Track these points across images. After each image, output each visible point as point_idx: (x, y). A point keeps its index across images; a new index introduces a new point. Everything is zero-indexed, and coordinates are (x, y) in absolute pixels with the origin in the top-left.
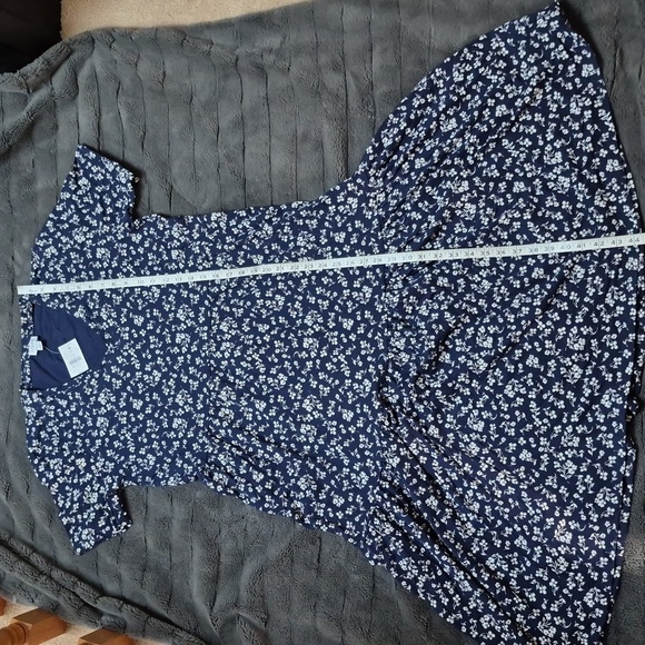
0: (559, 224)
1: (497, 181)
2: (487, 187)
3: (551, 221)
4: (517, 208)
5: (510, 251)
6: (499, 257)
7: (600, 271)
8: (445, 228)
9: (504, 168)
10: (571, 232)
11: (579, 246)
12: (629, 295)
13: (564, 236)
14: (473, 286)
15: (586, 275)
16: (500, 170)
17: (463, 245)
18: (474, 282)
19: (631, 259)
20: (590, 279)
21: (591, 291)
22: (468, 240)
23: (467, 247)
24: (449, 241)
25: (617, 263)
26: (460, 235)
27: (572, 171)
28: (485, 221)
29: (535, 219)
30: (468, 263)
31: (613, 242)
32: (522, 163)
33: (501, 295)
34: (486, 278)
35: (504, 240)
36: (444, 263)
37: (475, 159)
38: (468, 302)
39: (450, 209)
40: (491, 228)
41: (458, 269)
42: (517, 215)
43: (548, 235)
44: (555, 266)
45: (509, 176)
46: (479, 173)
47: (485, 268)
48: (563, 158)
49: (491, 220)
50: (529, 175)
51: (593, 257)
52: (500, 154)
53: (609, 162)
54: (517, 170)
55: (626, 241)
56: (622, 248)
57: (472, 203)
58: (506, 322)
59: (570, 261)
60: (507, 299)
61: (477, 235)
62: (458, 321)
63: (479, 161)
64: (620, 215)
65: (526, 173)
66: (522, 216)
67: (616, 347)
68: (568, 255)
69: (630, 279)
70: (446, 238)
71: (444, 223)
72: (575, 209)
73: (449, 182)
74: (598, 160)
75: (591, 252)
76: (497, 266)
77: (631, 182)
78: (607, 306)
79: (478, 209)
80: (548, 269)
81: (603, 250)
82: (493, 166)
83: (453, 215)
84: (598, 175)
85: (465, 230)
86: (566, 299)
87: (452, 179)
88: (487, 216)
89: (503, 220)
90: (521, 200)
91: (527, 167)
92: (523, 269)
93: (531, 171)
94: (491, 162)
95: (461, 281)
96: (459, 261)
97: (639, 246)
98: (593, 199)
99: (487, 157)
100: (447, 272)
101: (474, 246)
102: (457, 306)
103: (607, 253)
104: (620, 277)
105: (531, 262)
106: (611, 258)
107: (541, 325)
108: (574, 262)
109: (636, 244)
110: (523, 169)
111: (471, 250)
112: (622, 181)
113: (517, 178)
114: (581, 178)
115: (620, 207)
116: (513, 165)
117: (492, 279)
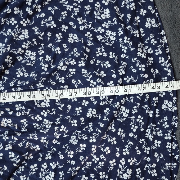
0: (107, 71)
1: (54, 31)
2: (45, 36)
3: (101, 69)
4: (73, 57)
5: (67, 94)
6: (58, 99)
7: (141, 112)
8: (7, 72)
9: (60, 20)
10: (117, 79)
11: (126, 91)
12: (165, 131)
13: (112, 82)
14: (36, 125)
15: (130, 114)
16: (56, 22)
17: (26, 89)
18: (36, 121)
19: (166, 102)
20: (133, 117)
21: (135, 128)
22: (29, 84)
23: (29, 90)
24: (12, 84)
25: (155, 105)
26: (22, 79)
27: (119, 26)
28: (45, 67)
29: (88, 67)
30: (30, 104)
31: (153, 88)
32: (76, 17)
33: (60, 132)
34: (47, 118)
35: (61, 84)
36: (7, 104)
37: (34, 10)
38: (31, 141)
39: (11, 54)
40: (51, 74)
41: (21, 111)
42: (73, 62)
43: (99, 80)
44: (105, 107)
45: (64, 28)
46: (38, 23)
47: (45, 109)
48: (110, 14)
49: (50, 66)
50: (82, 28)
51: (136, 100)
52: (56, 8)
53: (148, 20)
54: (71, 23)
55: (163, 87)
56: (159, 93)
57: (32, 51)
58: (66, 158)
59: (118, 103)
60: (65, 136)
61: (39, 80)
62: (22, 159)
63: (37, 12)
64: (156, 65)
65: (79, 26)
66: (78, 64)
67: (156, 175)
68: (116, 98)
69: (166, 118)
70: (8, 82)
71: (7, 68)
72: (120, 59)
73: (10, 30)
74: (138, 18)
75: (135, 95)
76: (56, 107)
77: (165, 38)
78: (147, 140)
79: (38, 56)
80: (100, 110)
81: (145, 94)
82: (50, 18)
83: (15, 60)
84: (139, 31)
85: (27, 75)
86: (115, 135)
87: (12, 27)
88: (47, 62)
89: (61, 67)
90: (75, 50)
91: (80, 20)
92: (79, 110)
93: (83, 24)
94: (48, 14)
95: (24, 121)
96: (22, 103)
97: (173, 91)
98: (136, 51)
99: (44, 9)
100: (11, 113)
101: (35, 89)
102: (20, 145)
103: (147, 96)
104: (157, 116)
105: (85, 103)
106: (150, 100)
107: (95, 159)
108: (121, 104)
109: (170, 90)
110: (76, 23)
111: (32, 93)
112: (158, 37)
113: (70, 30)
114: (127, 33)
115: (156, 58)
116: (68, 18)
117: (52, 118)
